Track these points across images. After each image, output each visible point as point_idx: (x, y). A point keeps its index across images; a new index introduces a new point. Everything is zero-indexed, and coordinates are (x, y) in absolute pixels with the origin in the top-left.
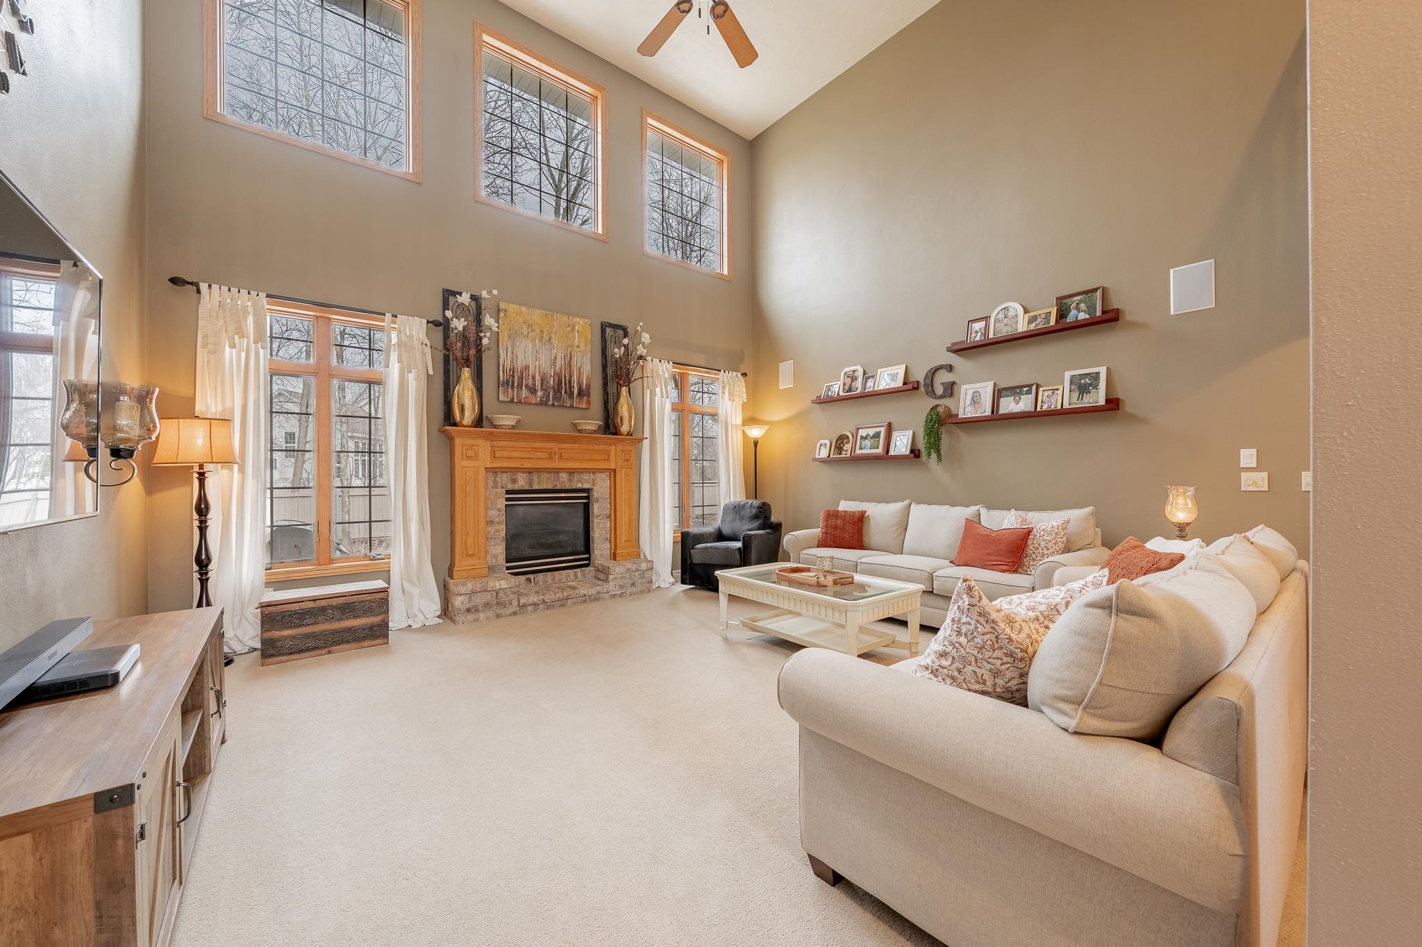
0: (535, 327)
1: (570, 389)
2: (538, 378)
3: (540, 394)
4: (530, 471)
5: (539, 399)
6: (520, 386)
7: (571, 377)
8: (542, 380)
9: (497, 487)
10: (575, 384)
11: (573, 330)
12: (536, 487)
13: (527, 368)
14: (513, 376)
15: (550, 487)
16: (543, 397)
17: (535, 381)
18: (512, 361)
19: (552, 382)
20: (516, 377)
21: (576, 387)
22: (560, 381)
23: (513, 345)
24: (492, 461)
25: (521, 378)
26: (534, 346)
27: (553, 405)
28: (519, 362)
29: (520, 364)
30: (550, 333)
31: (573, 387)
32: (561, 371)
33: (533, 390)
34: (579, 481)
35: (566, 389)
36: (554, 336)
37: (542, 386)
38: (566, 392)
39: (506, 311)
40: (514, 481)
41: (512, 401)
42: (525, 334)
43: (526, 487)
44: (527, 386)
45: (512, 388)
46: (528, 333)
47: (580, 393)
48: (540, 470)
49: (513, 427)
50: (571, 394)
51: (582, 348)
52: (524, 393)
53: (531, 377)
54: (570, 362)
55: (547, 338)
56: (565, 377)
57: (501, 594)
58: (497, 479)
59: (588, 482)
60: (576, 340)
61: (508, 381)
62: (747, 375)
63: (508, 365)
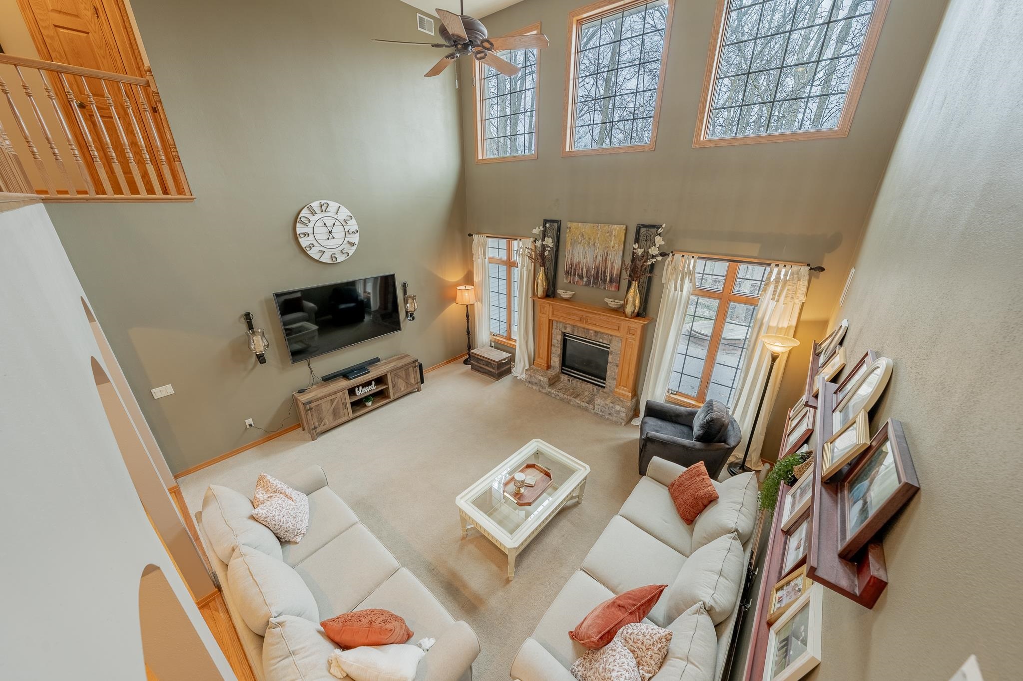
0: (586, 236)
1: (604, 277)
2: (585, 270)
3: (585, 279)
4: (573, 327)
5: (584, 283)
6: (575, 274)
7: (605, 269)
8: (587, 271)
9: (557, 329)
10: (608, 274)
11: (611, 235)
12: (576, 336)
13: (579, 263)
14: (571, 268)
15: (584, 336)
16: (587, 282)
17: (583, 271)
18: (571, 259)
19: (593, 273)
20: (573, 269)
21: (608, 276)
22: (598, 272)
23: (573, 249)
24: (552, 316)
25: (575, 270)
26: (584, 249)
27: (593, 287)
28: (575, 259)
29: (576, 261)
30: (594, 239)
31: (607, 276)
32: (599, 265)
33: (581, 277)
35: (601, 277)
36: (597, 241)
37: (586, 275)
38: (601, 279)
39: (570, 228)
40: (565, 329)
41: (570, 283)
42: (579, 241)
43: (571, 334)
44: (578, 274)
45: (570, 276)
46: (581, 241)
47: (611, 281)
48: (578, 328)
50: (605, 280)
51: (616, 248)
52: (577, 278)
53: (581, 269)
54: (606, 258)
55: (593, 243)
56: (602, 269)
57: (541, 382)
58: (558, 325)
59: (607, 340)
60: (612, 242)
61: (568, 271)
62: (824, 270)
63: (569, 261)
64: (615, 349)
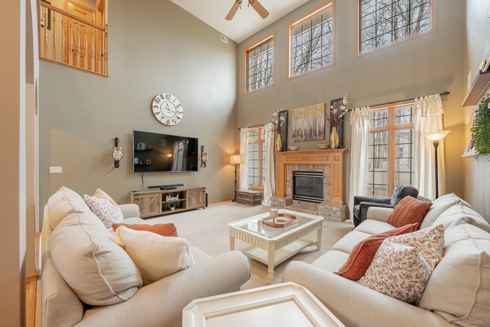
0: (303, 114)
1: (315, 133)
2: (303, 131)
3: (304, 137)
4: (299, 165)
5: (304, 139)
7: (316, 128)
8: (305, 132)
9: (289, 170)
10: (318, 130)
11: (317, 110)
12: (301, 170)
13: (300, 129)
14: (296, 133)
15: (306, 171)
16: (305, 138)
17: (302, 133)
18: (295, 128)
19: (308, 132)
20: (297, 133)
21: (318, 131)
22: (311, 131)
23: (296, 122)
24: (286, 162)
25: (298, 133)
26: (302, 120)
27: (309, 140)
28: (298, 127)
29: (298, 128)
31: (317, 132)
32: (312, 127)
33: (302, 136)
34: (317, 169)
35: (314, 133)
36: (309, 115)
37: (305, 134)
38: (314, 134)
39: (294, 112)
40: (294, 168)
41: (295, 141)
42: (299, 117)
43: (298, 170)
44: (300, 135)
45: (295, 137)
46: (300, 117)
47: (320, 134)
48: (303, 165)
49: (296, 150)
50: (316, 134)
51: (320, 115)
52: (299, 137)
53: (301, 132)
54: (315, 122)
55: (307, 116)
56: (313, 129)
58: (290, 167)
59: (321, 169)
60: (318, 113)
61: (294, 135)
62: (450, 93)
63: (294, 129)
64: (327, 174)
